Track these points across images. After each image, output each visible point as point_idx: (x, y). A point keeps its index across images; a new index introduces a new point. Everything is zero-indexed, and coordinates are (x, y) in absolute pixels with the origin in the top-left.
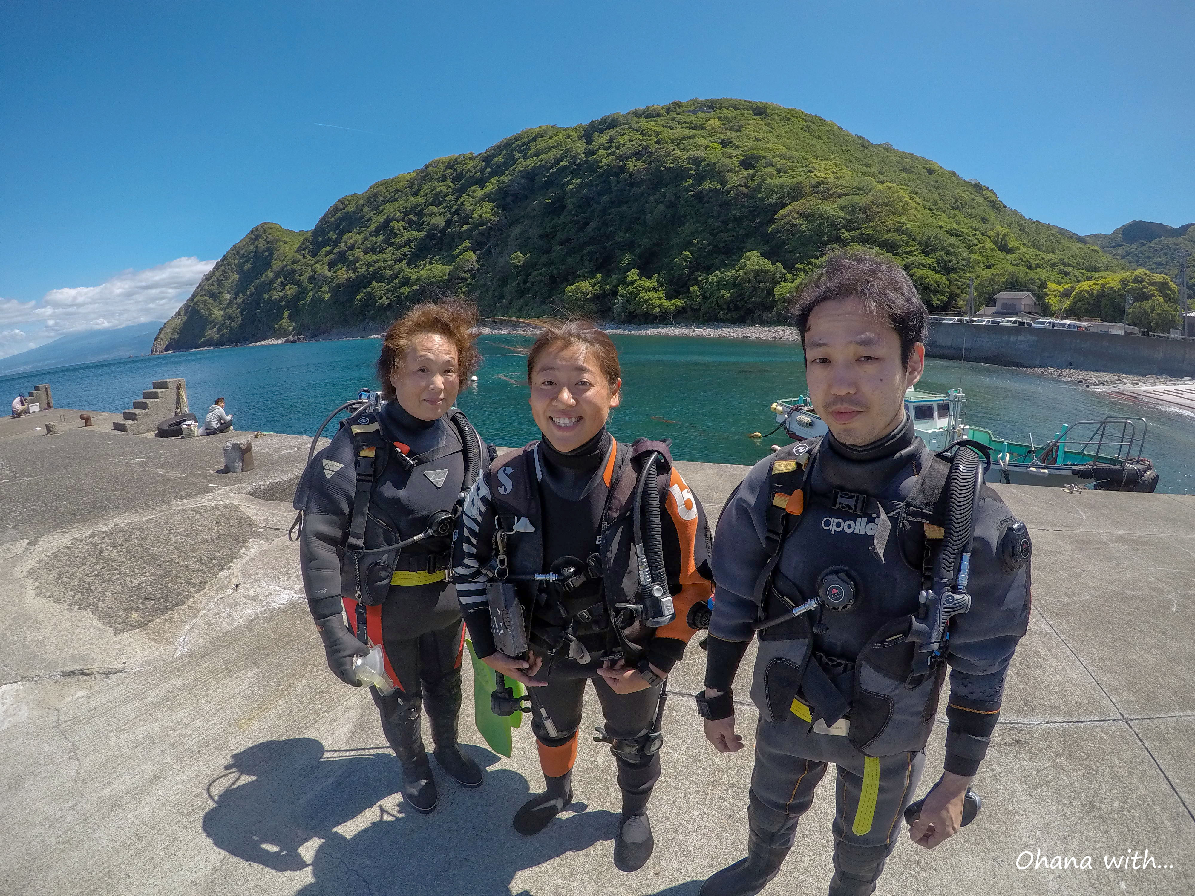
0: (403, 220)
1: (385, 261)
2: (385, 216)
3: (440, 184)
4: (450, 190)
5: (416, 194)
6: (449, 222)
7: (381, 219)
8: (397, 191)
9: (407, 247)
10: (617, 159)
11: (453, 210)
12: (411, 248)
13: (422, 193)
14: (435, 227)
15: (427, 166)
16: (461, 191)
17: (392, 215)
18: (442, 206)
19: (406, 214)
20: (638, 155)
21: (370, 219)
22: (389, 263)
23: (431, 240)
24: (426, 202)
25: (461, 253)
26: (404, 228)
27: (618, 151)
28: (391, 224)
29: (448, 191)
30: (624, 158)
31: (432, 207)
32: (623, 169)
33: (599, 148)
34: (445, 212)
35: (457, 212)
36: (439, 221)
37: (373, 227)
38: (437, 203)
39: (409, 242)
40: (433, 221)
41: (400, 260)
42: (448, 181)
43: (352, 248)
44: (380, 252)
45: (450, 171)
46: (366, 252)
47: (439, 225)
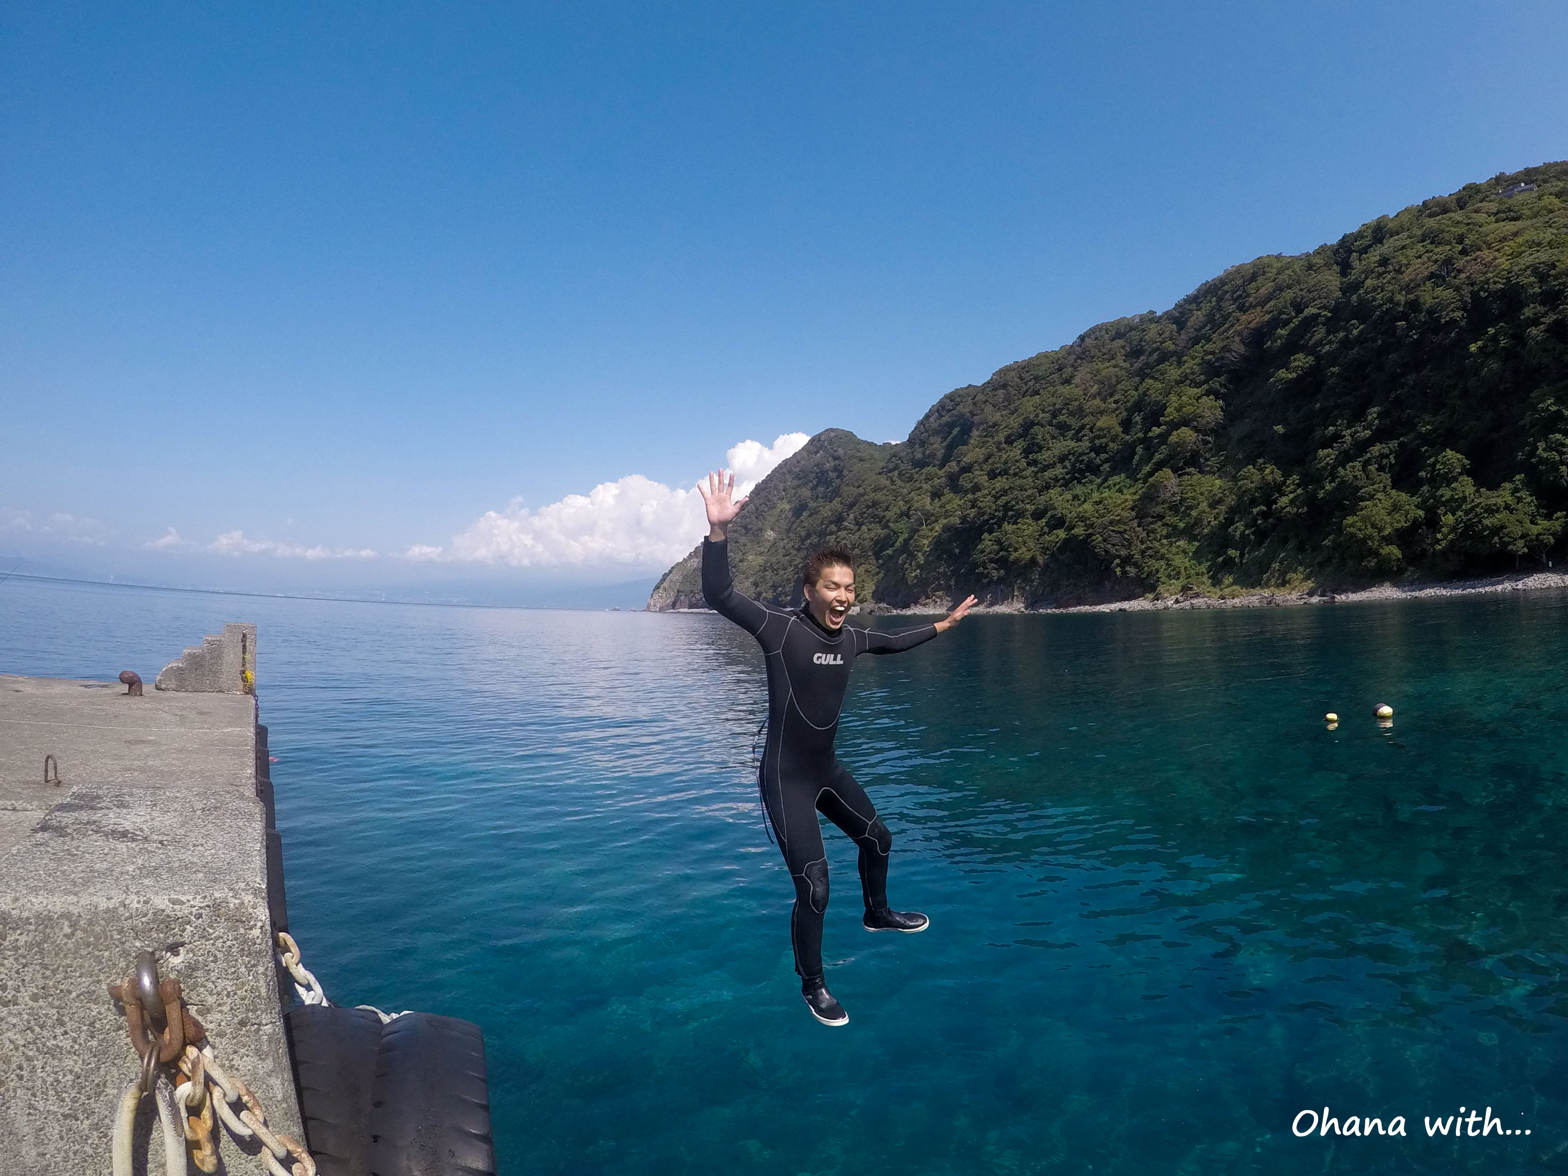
0: (1050, 424)
1: (1022, 489)
2: (1020, 419)
3: (1107, 364)
4: (1124, 373)
5: (1067, 381)
6: (1126, 424)
7: (1014, 423)
8: (1035, 378)
9: (1059, 465)
10: (1402, 290)
11: (1131, 404)
12: (1064, 468)
13: (1077, 380)
14: (1104, 432)
15: (1082, 338)
16: (1142, 373)
17: (1032, 417)
18: (1112, 399)
19: (1054, 415)
20: (1435, 277)
21: (996, 425)
22: (1030, 492)
23: (1097, 454)
24: (1085, 394)
26: (1053, 438)
27: (1400, 277)
28: (1031, 431)
29: (1120, 374)
30: (1413, 285)
31: (1097, 402)
33: (1366, 278)
34: (1119, 408)
35: (1138, 406)
36: (1110, 423)
37: (1001, 437)
38: (1104, 395)
39: (1062, 459)
40: (1099, 424)
41: (1047, 487)
42: (1120, 360)
43: (968, 469)
44: (1015, 475)
45: (1121, 342)
46: (993, 475)
47: (1109, 429)
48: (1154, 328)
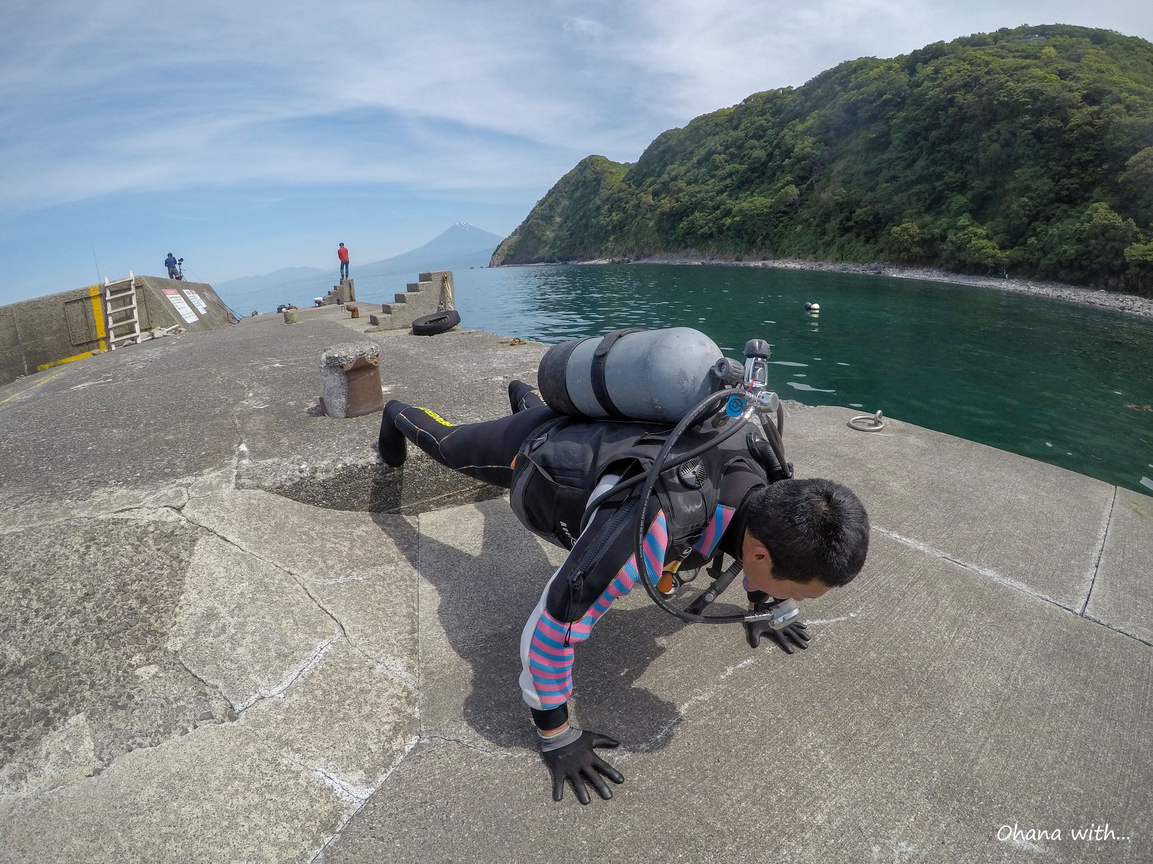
0: (724, 153)
1: (707, 192)
2: (707, 150)
3: (760, 118)
4: (770, 124)
5: (736, 128)
6: (770, 156)
7: (702, 152)
8: (717, 125)
9: (729, 179)
10: (945, 91)
11: (774, 144)
12: (732, 180)
13: (742, 127)
14: (757, 160)
15: (746, 100)
16: (781, 125)
17: (713, 148)
18: (762, 140)
19: (727, 148)
20: (967, 86)
21: (692, 152)
22: (711, 194)
23: (752, 173)
24: (747, 136)
25: (783, 187)
26: (726, 161)
27: (945, 83)
28: (713, 157)
29: (768, 125)
30: (952, 89)
31: (753, 141)
32: (951, 102)
33: (924, 80)
34: (766, 146)
35: (778, 146)
36: (759, 154)
37: (695, 160)
38: (758, 137)
39: (730, 175)
40: (754, 155)
41: (721, 192)
42: (768, 116)
43: (675, 179)
44: (702, 183)
45: (769, 105)
46: (689, 183)
47: (760, 158)
48: (790, 98)
